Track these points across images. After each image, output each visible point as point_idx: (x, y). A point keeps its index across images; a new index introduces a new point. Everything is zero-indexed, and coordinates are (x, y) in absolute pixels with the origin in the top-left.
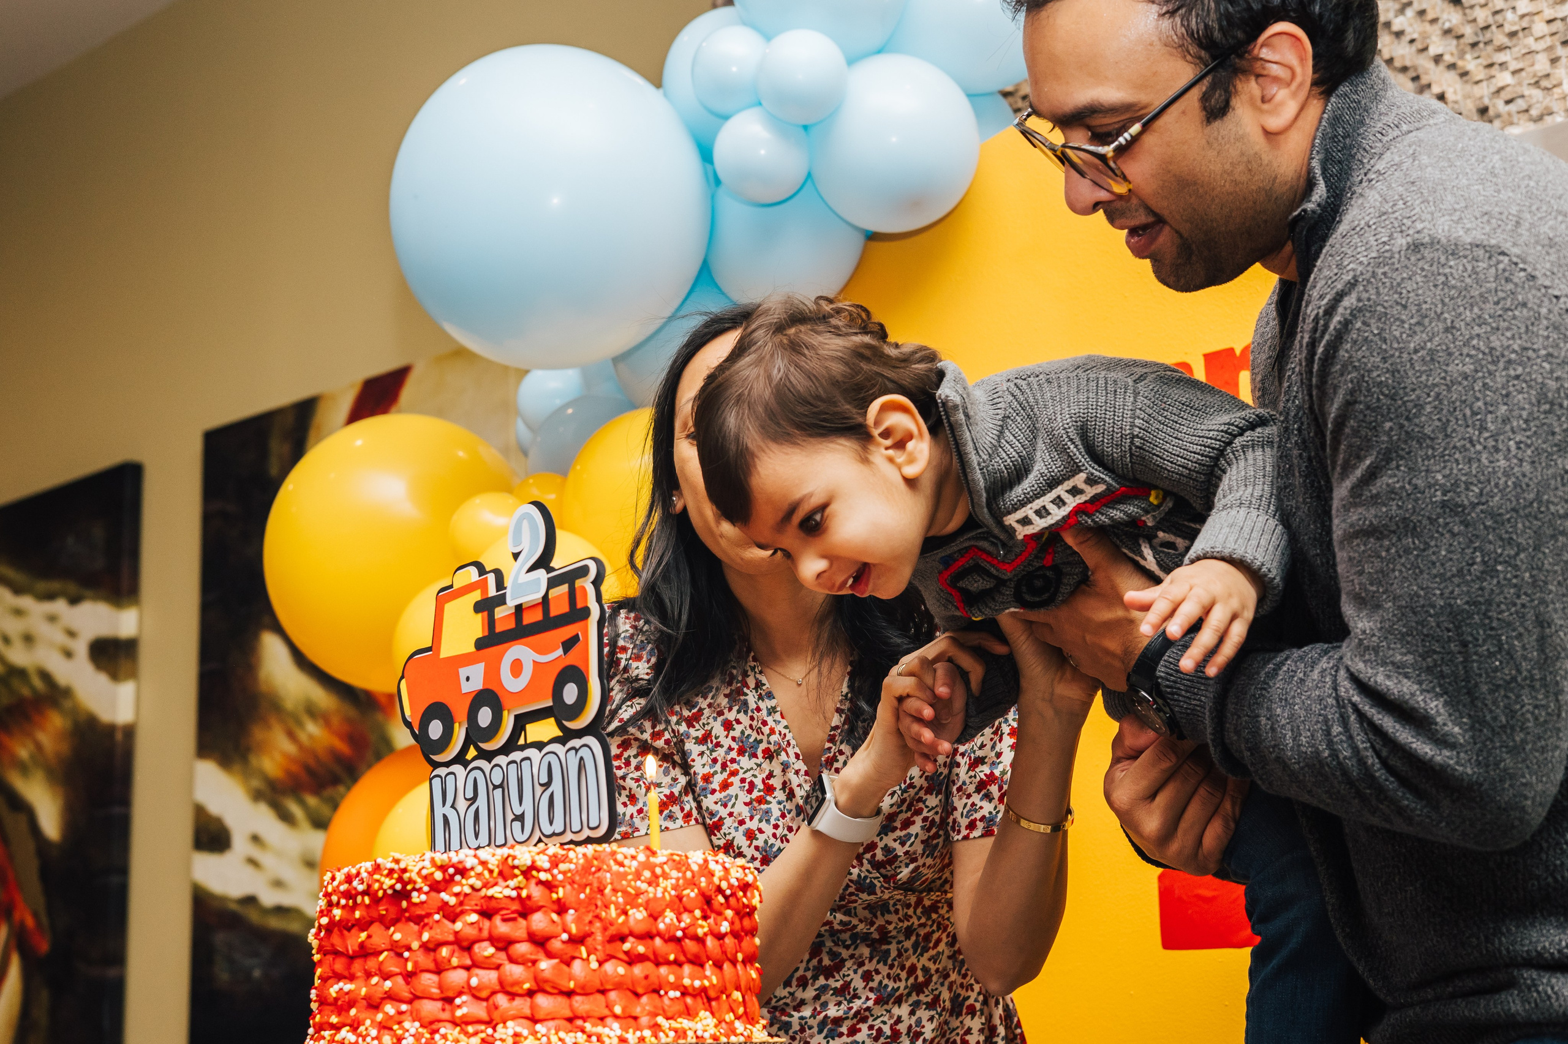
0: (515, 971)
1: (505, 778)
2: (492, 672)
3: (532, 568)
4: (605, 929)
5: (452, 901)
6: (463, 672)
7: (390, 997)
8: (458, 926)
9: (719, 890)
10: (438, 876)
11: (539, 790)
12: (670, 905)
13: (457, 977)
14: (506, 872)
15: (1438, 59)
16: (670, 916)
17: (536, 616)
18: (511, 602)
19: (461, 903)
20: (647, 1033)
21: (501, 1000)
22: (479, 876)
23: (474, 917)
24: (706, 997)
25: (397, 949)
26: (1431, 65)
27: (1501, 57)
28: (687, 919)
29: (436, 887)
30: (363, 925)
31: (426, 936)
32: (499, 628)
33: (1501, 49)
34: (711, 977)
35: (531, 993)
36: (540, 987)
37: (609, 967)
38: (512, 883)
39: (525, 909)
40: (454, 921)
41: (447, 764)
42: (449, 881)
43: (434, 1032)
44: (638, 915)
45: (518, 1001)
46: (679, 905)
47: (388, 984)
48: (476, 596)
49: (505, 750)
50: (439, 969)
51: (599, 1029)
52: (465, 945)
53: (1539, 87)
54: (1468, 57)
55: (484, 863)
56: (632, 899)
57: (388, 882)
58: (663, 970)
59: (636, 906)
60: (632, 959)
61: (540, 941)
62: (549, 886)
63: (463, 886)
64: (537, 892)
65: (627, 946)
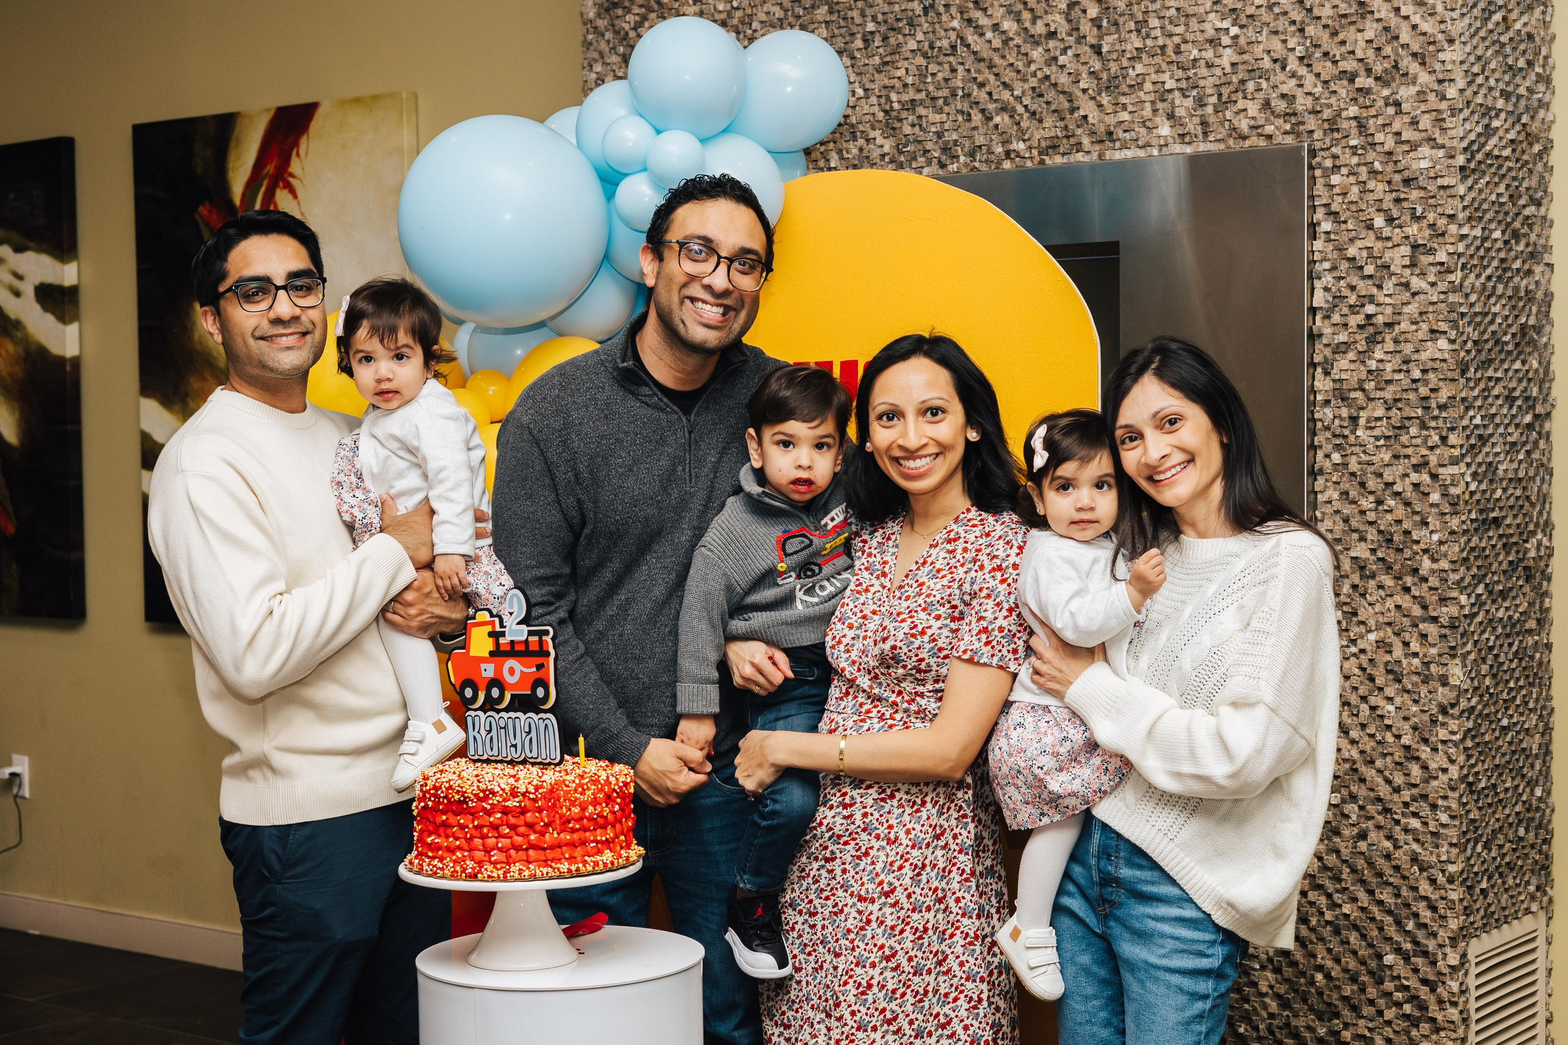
0: (518, 839)
1: (507, 724)
2: (499, 669)
3: (518, 623)
4: (560, 818)
5: (489, 807)
6: (483, 666)
7: (459, 848)
8: (492, 819)
9: (614, 790)
10: (481, 795)
11: (524, 735)
12: (591, 803)
13: (491, 842)
14: (514, 793)
15: (1084, 91)
16: (591, 808)
17: (522, 648)
18: (508, 638)
19: (492, 808)
20: (580, 865)
21: (512, 852)
22: (501, 796)
23: (499, 815)
24: (608, 843)
25: (462, 827)
26: (1080, 94)
27: (1123, 100)
28: (599, 808)
29: (480, 800)
30: (444, 812)
31: (476, 823)
32: (502, 648)
33: (1124, 94)
34: (610, 834)
35: (526, 850)
36: (532, 846)
37: (562, 835)
38: (517, 799)
39: (523, 811)
40: (490, 816)
41: (475, 710)
42: (485, 799)
43: (481, 867)
44: (576, 810)
45: (520, 853)
46: (595, 802)
47: (458, 843)
48: (489, 628)
49: (507, 710)
50: (484, 837)
51: (559, 865)
52: (495, 827)
53: (1145, 126)
54: (1103, 95)
55: (503, 790)
56: (573, 803)
57: (457, 797)
58: (587, 834)
59: (575, 806)
60: (573, 831)
61: (531, 826)
62: (535, 800)
63: (495, 800)
64: (528, 803)
65: (571, 825)
